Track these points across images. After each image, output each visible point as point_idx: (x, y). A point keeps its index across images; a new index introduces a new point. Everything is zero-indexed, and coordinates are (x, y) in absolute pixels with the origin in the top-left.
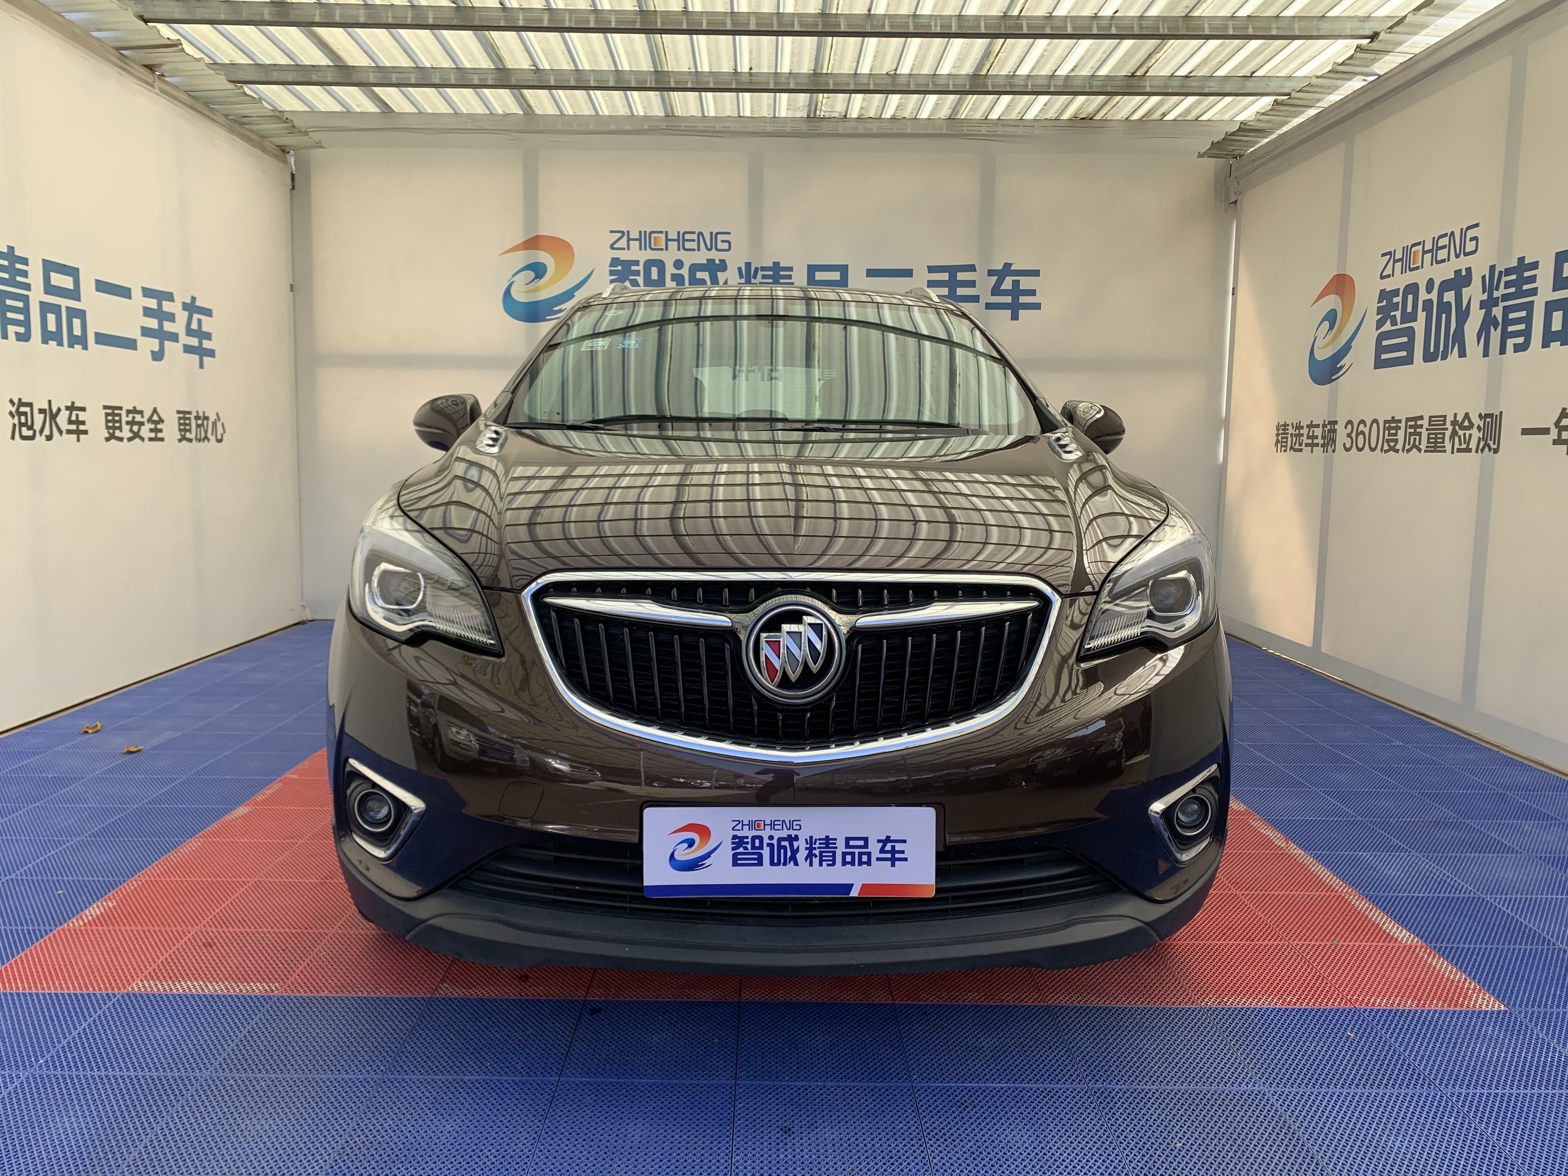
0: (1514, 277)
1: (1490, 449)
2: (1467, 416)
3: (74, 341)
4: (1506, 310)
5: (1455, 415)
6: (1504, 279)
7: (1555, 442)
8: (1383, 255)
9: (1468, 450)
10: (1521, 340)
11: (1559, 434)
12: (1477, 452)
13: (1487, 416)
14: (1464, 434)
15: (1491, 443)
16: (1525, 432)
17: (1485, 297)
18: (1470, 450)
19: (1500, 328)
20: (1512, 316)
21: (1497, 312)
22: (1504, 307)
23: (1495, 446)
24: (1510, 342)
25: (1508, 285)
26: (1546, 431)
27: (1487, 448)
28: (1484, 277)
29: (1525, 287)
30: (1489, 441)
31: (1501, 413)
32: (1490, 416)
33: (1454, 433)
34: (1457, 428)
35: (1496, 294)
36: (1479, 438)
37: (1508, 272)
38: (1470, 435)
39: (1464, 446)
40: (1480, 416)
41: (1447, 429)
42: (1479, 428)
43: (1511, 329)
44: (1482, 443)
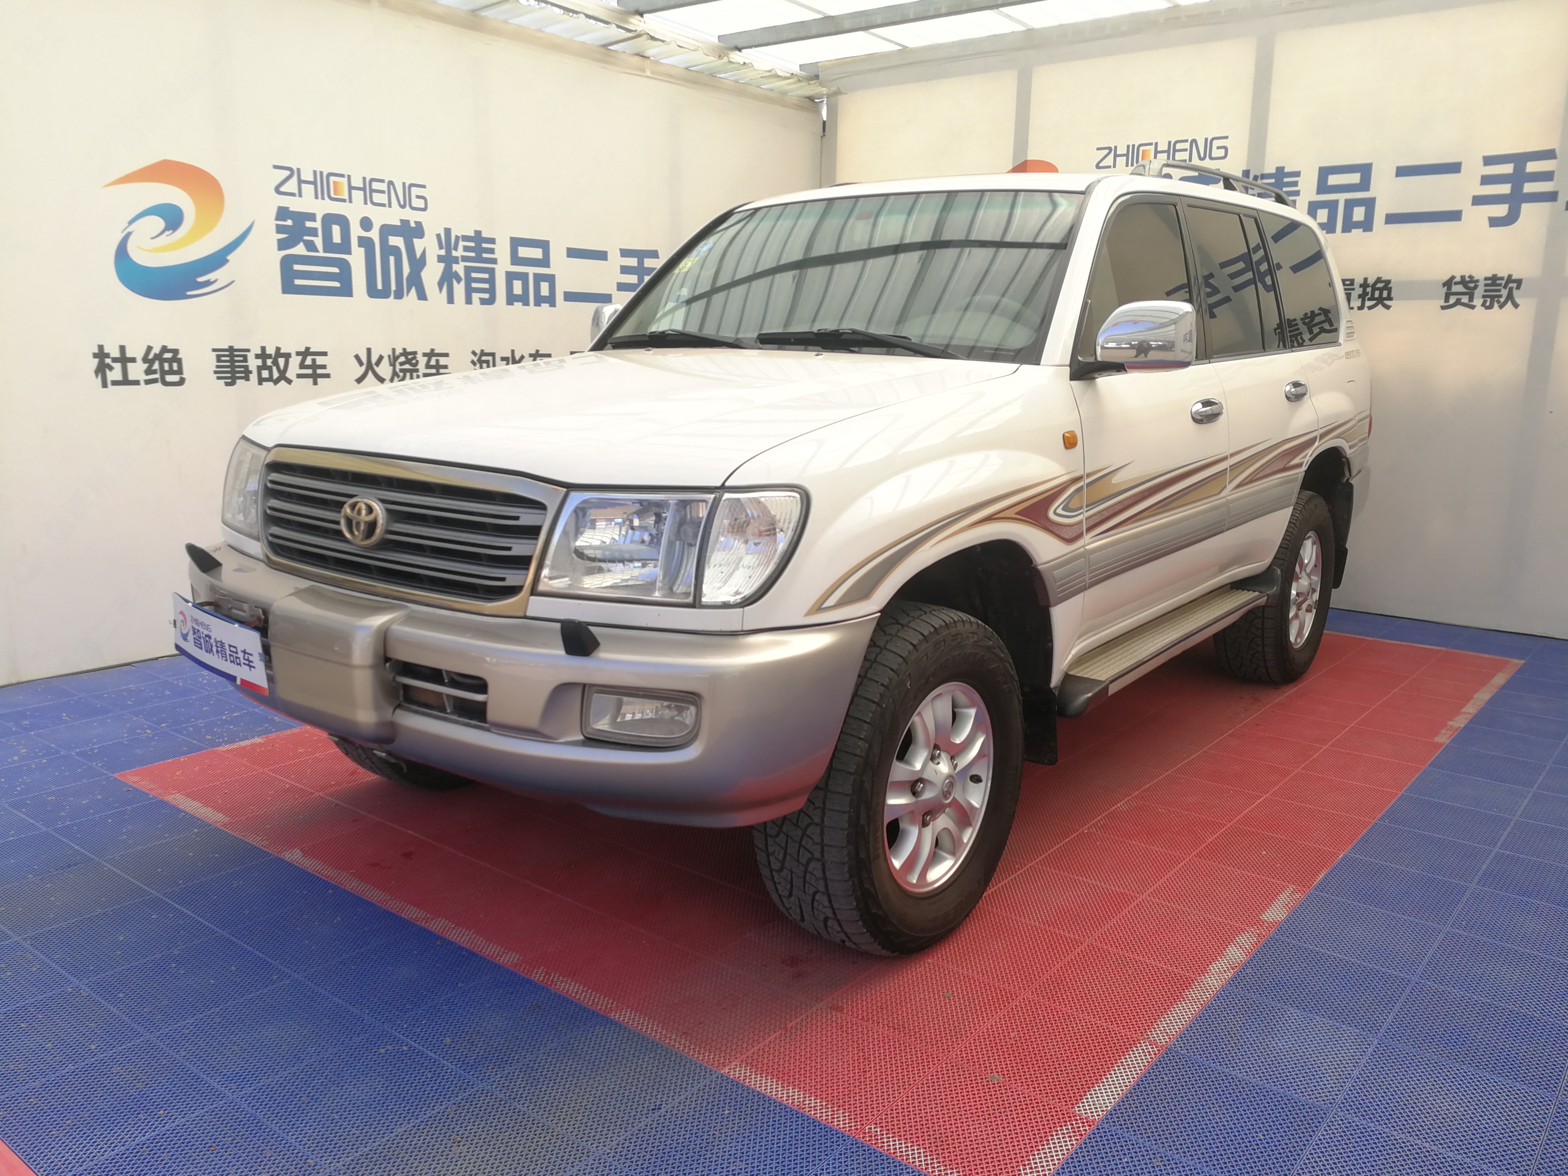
3: (539, 300)
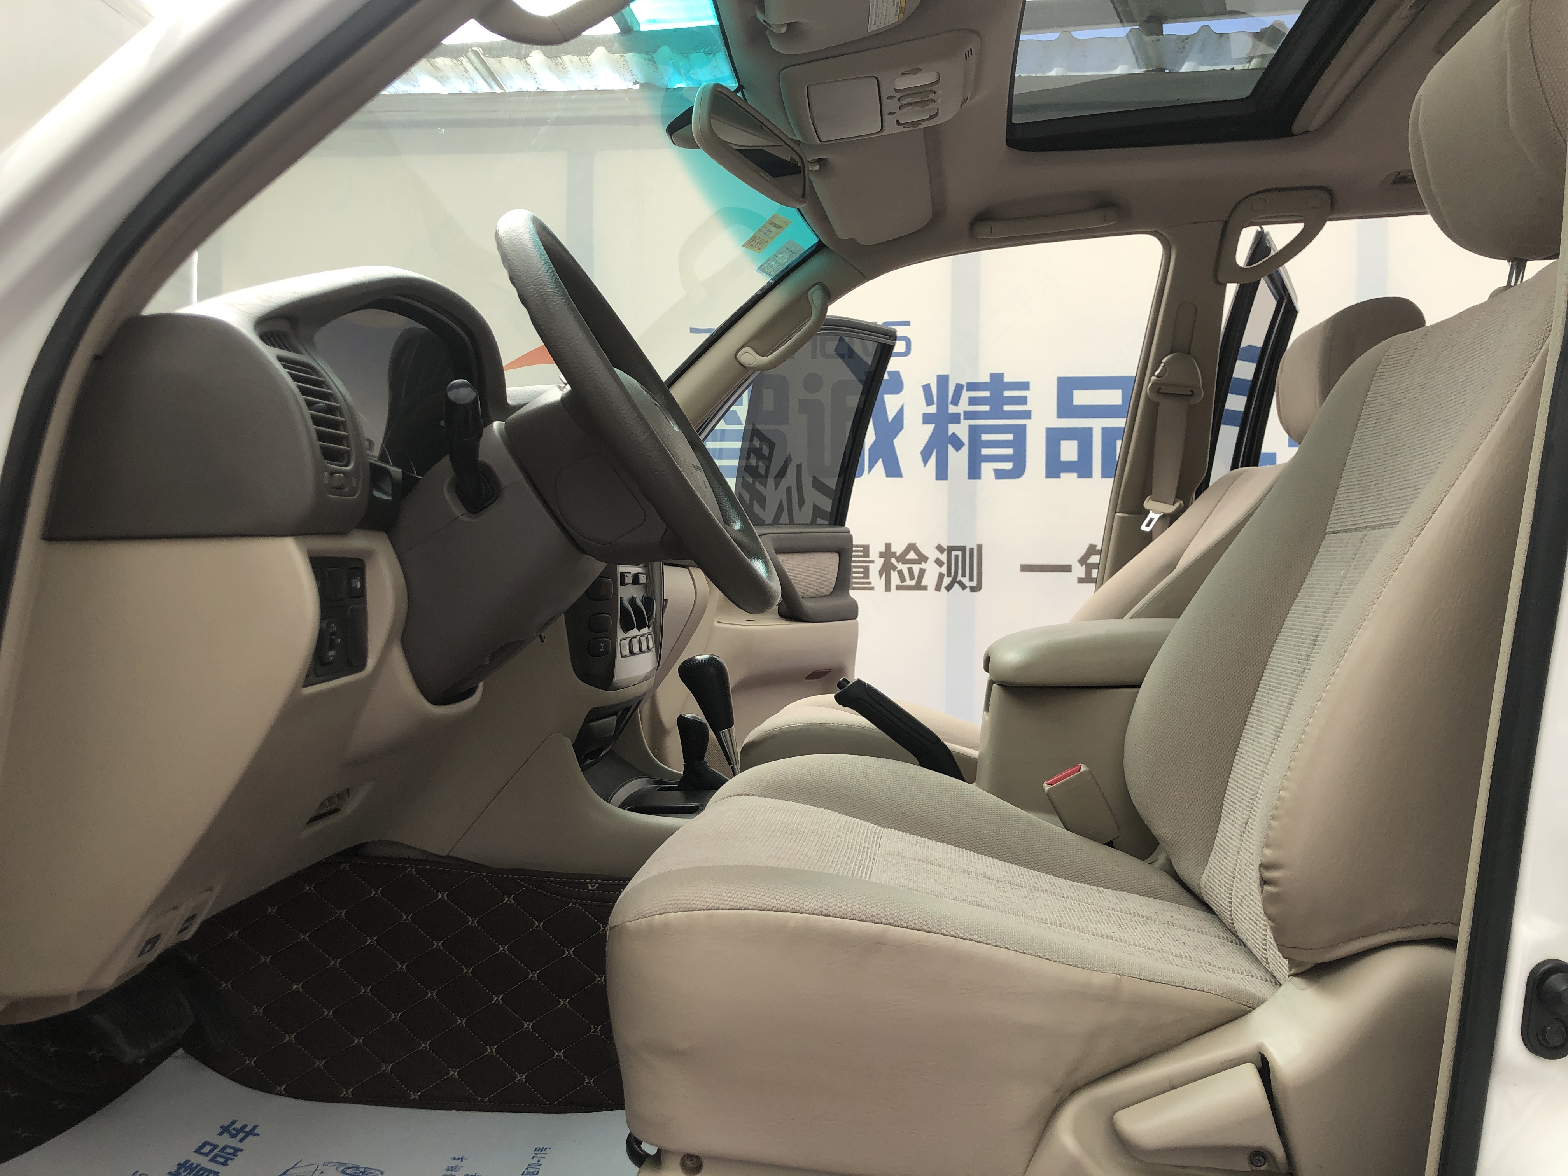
0: (987, 394)
1: (963, 587)
2: (912, 547)
4: (974, 432)
5: (888, 546)
6: (966, 395)
7: (1081, 581)
8: (693, 331)
9: (919, 587)
10: (1008, 466)
11: (1088, 572)
12: (938, 588)
13: (951, 549)
14: (910, 570)
15: (966, 581)
16: (1026, 568)
17: (933, 409)
18: (925, 588)
19: (965, 450)
20: (985, 437)
21: (961, 430)
22: (970, 427)
23: (974, 584)
24: (987, 469)
25: (973, 401)
26: (1067, 569)
27: (956, 585)
28: (927, 388)
29: (1007, 408)
30: (959, 578)
31: (980, 547)
32: (962, 549)
33: (886, 570)
34: (893, 561)
35: (952, 409)
36: (941, 576)
37: (972, 386)
38: (922, 572)
39: (913, 583)
40: (940, 548)
41: (872, 562)
42: (939, 562)
43: (985, 451)
44: (947, 581)
